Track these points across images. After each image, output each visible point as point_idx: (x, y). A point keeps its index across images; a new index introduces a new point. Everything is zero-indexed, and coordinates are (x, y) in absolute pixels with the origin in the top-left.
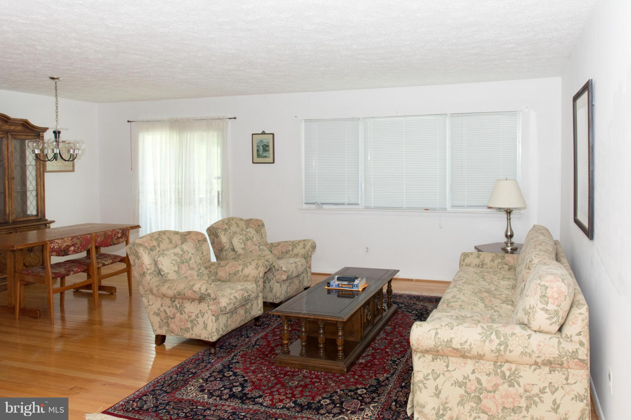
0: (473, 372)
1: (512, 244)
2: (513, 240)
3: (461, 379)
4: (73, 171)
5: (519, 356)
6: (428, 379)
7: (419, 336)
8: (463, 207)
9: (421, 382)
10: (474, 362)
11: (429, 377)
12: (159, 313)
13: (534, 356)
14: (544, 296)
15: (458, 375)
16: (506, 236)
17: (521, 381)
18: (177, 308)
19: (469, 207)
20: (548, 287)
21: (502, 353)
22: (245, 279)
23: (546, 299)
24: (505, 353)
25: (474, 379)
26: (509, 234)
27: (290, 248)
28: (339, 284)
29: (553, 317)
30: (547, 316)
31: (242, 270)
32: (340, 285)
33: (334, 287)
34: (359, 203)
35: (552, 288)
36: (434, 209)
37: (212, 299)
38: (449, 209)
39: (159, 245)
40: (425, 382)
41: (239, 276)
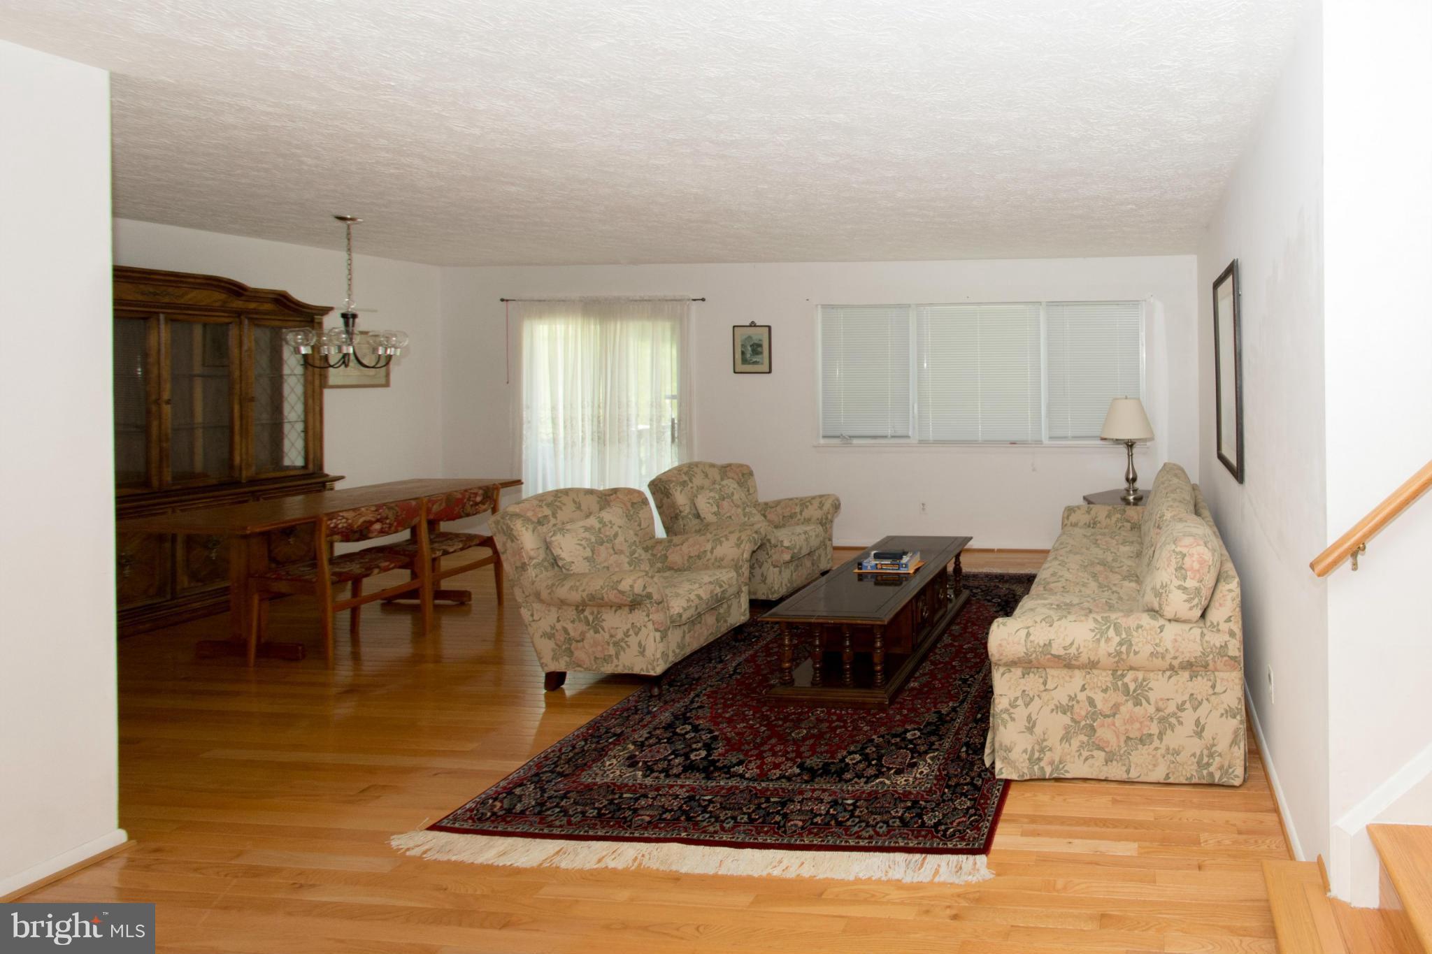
0: (1083, 689)
1: (1135, 491)
2: (1138, 485)
3: (1065, 701)
4: (387, 385)
5: (1148, 660)
6: (1017, 706)
7: (1001, 640)
8: (1065, 438)
9: (1006, 711)
10: (1084, 674)
11: (1017, 703)
12: (554, 634)
13: (1168, 657)
14: (1181, 568)
15: (1061, 696)
16: (1127, 479)
17: (1151, 695)
18: (588, 623)
19: (1075, 438)
20: (1185, 555)
21: (1124, 656)
22: (717, 564)
23: (1183, 571)
24: (1128, 657)
25: (1085, 699)
26: (1131, 476)
27: (798, 509)
28: (877, 564)
29: (1193, 599)
30: (1185, 597)
31: (712, 549)
32: (879, 566)
33: (869, 570)
34: (910, 434)
35: (1191, 555)
36: (1024, 443)
37: (656, 602)
38: (1046, 442)
39: (554, 515)
40: (1012, 710)
41: (705, 559)
